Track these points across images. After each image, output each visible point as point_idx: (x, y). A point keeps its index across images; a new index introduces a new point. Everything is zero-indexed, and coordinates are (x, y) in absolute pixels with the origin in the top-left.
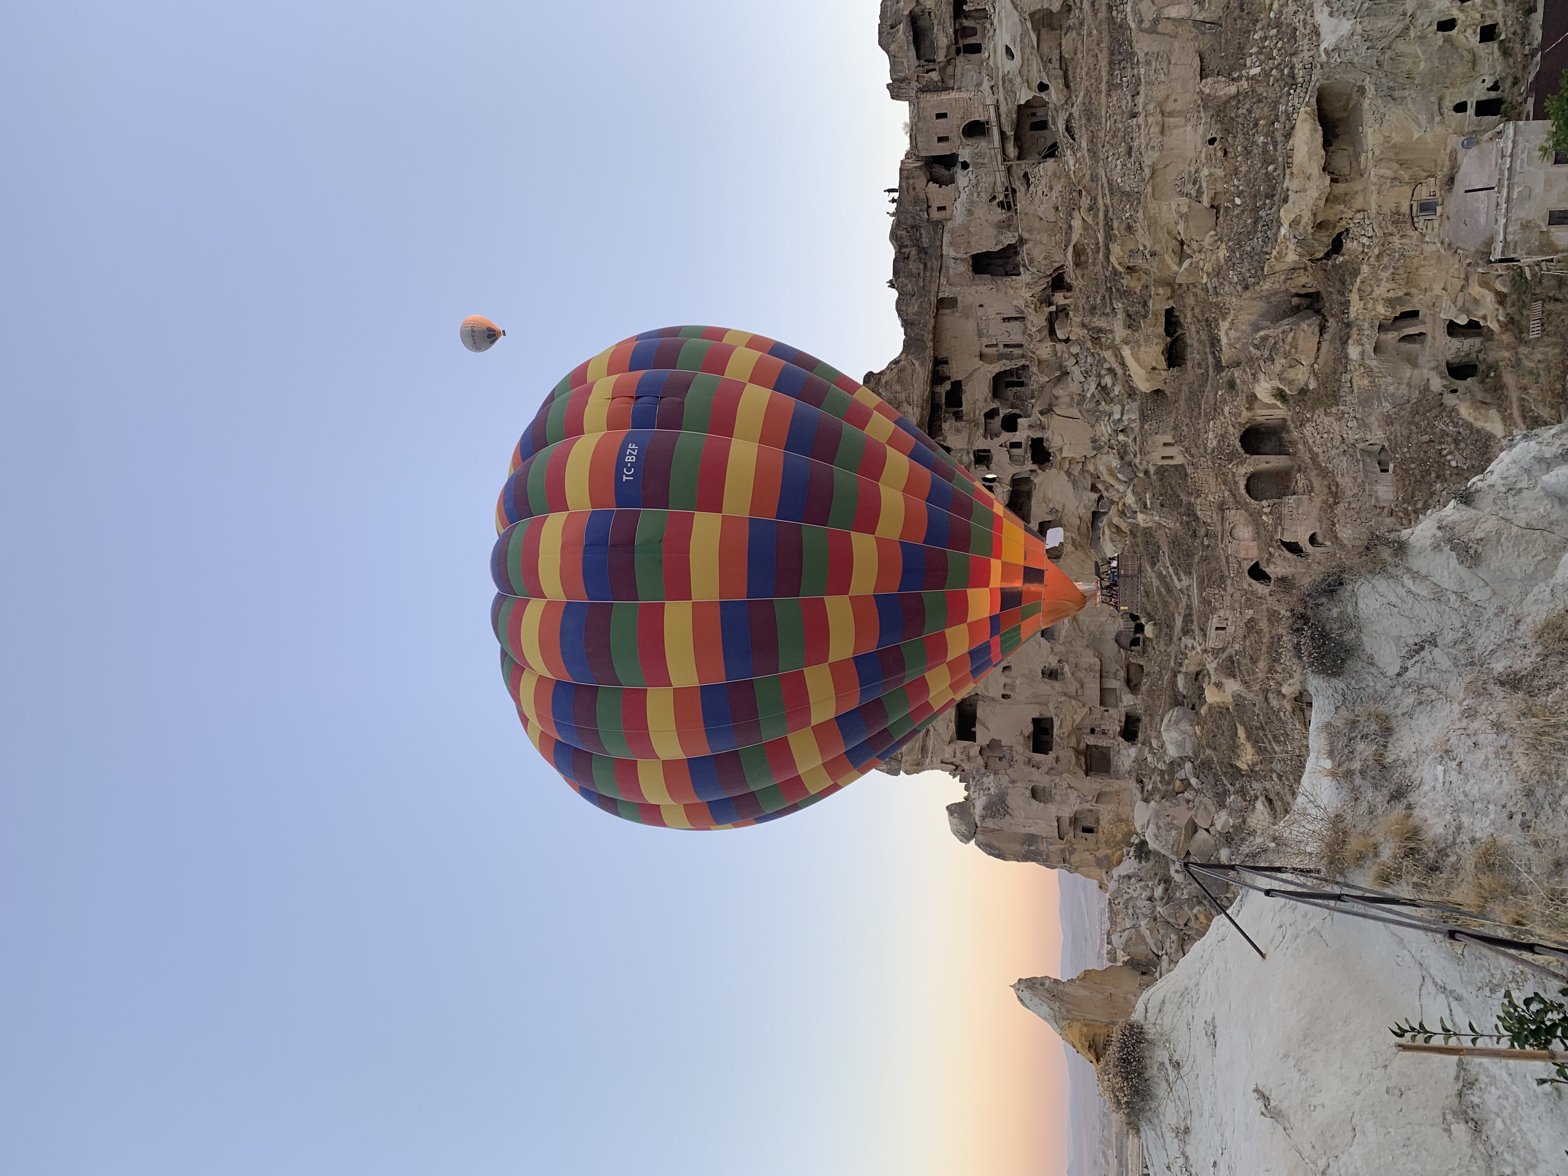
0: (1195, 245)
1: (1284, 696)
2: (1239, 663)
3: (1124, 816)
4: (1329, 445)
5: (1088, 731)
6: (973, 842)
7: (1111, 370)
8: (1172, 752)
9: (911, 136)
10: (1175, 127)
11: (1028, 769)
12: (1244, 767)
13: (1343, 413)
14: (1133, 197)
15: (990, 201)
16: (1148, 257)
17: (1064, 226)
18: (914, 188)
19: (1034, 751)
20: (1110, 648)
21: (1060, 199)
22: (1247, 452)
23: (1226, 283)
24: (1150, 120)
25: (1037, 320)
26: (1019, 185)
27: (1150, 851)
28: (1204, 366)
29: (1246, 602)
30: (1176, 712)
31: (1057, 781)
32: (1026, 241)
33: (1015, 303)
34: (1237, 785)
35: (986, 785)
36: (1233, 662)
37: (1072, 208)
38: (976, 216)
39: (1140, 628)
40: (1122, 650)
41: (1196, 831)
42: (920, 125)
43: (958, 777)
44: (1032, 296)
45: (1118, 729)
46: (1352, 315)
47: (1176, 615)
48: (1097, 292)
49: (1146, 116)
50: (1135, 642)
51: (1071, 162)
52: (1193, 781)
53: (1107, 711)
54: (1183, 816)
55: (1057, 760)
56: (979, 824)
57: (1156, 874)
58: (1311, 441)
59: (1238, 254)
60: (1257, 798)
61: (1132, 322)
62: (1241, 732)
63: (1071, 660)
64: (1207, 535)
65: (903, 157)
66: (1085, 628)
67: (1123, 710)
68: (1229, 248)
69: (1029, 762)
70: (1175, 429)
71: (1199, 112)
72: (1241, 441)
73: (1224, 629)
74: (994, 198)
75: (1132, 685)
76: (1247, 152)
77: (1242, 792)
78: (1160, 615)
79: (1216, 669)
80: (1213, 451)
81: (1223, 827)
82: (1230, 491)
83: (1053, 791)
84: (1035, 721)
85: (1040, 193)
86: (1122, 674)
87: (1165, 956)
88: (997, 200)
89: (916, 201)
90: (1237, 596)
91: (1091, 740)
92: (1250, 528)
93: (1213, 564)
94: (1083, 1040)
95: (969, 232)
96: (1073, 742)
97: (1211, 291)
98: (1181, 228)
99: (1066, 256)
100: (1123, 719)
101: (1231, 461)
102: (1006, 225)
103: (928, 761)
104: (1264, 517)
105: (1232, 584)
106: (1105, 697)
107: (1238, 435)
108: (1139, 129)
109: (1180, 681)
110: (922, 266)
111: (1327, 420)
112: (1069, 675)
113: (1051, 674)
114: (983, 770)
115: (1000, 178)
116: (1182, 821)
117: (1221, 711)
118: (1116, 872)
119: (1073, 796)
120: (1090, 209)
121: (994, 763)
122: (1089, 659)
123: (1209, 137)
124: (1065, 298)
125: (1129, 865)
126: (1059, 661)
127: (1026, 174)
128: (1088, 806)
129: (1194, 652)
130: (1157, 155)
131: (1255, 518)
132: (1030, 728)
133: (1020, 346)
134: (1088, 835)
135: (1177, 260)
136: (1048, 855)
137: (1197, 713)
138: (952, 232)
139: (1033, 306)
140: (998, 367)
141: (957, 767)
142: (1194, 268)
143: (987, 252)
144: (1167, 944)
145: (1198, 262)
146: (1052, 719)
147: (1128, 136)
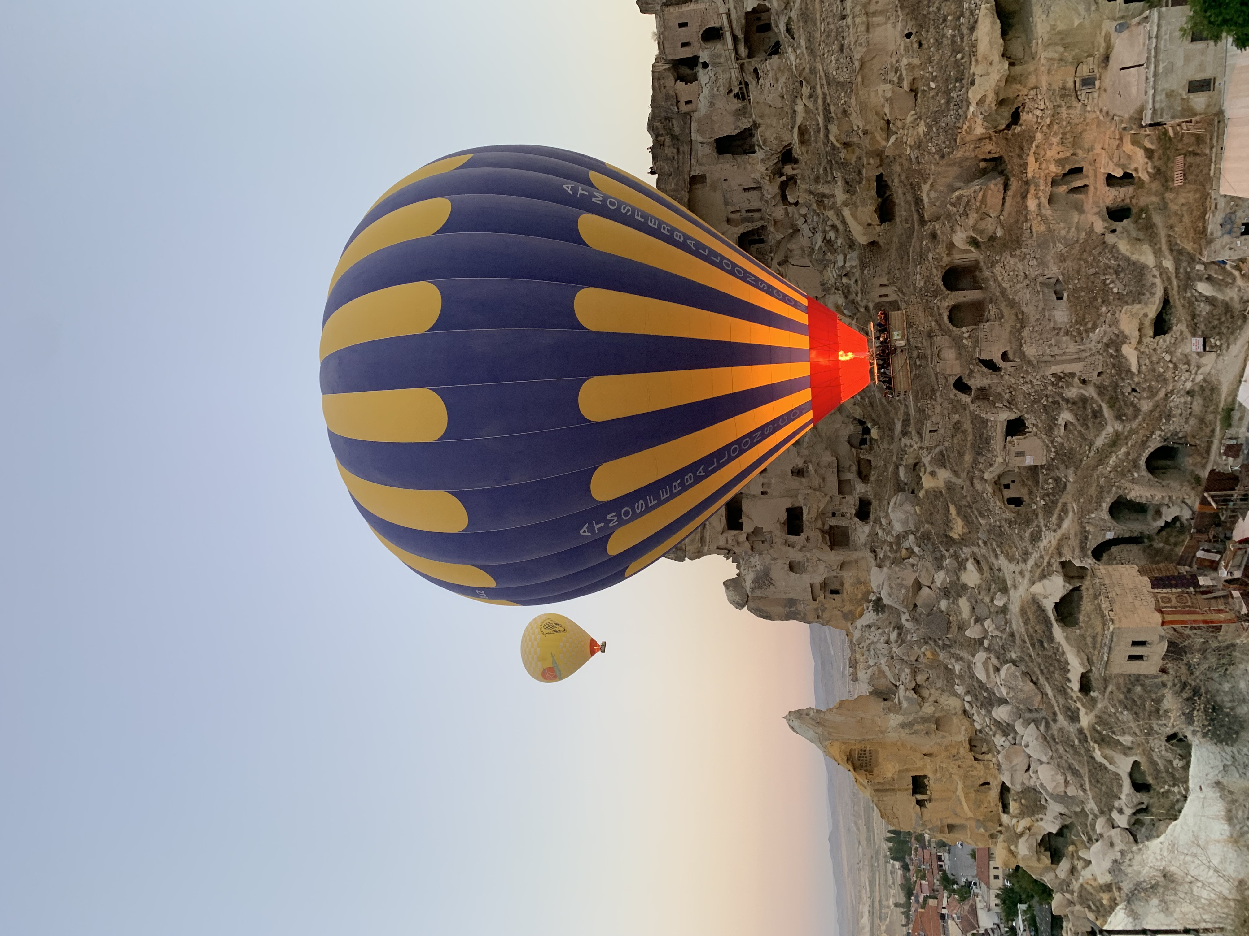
0: (899, 124)
1: (986, 481)
2: (948, 456)
3: (863, 580)
4: (1015, 281)
5: (830, 515)
6: (746, 608)
7: (833, 227)
8: (898, 528)
9: (659, 43)
10: (879, 25)
11: (785, 549)
12: (956, 536)
13: (1025, 254)
14: (847, 87)
15: (728, 93)
16: (861, 135)
17: (790, 111)
18: (665, 87)
19: (789, 534)
20: (844, 448)
21: (784, 89)
22: (948, 289)
23: (926, 153)
24: (858, 20)
25: (771, 189)
26: (750, 79)
27: (885, 605)
28: (910, 221)
29: (952, 408)
30: (900, 497)
31: (808, 556)
32: (759, 125)
33: (753, 176)
34: (951, 551)
35: (753, 564)
36: (943, 456)
37: (796, 95)
38: (717, 106)
39: (867, 431)
40: (853, 449)
41: (920, 588)
42: (666, 33)
43: (731, 559)
44: (767, 169)
45: (854, 512)
46: (1030, 175)
47: (896, 420)
48: (820, 164)
49: (853, 18)
50: (863, 442)
51: (793, 58)
52: (916, 549)
53: (844, 498)
54: (909, 578)
55: (808, 539)
56: (749, 594)
57: (890, 623)
58: (1000, 278)
59: (934, 129)
60: (967, 560)
61: (849, 187)
62: (953, 510)
63: (814, 460)
64: (918, 357)
65: (654, 61)
66: (823, 435)
67: (857, 496)
68: (927, 125)
69: (786, 543)
70: (889, 273)
71: (897, 11)
72: (943, 280)
73: (936, 431)
74: (731, 91)
75: (863, 477)
76: (939, 44)
77: (956, 556)
78: (883, 420)
79: (930, 462)
80: (921, 290)
81: (941, 584)
82: (936, 321)
83: (806, 564)
84: (788, 510)
85: (768, 85)
86: (854, 468)
87: (901, 686)
88: (733, 93)
89: (667, 97)
90: (945, 404)
91: (833, 522)
92: (953, 350)
93: (925, 380)
94: (842, 755)
95: (712, 120)
96: (819, 524)
97: (914, 160)
98: (887, 110)
99: (792, 136)
100: (857, 503)
101: (936, 297)
102: (742, 113)
103: (706, 549)
104: (964, 341)
105: (941, 395)
106: (843, 487)
107: (940, 276)
108: (848, 27)
109: (902, 471)
110: (675, 151)
111: (1012, 261)
112: (813, 472)
113: (799, 473)
114: (750, 552)
115: (735, 74)
116: (910, 582)
117: (936, 494)
118: (860, 623)
119: (822, 567)
120: (811, 96)
121: (759, 546)
122: (828, 458)
123: (906, 32)
124: (793, 169)
125: (870, 617)
126: (805, 462)
127: (755, 70)
128: (834, 574)
129: (912, 449)
130: (864, 50)
131: (957, 342)
132: (784, 516)
133: (759, 210)
134: (835, 596)
135: (884, 135)
136: (805, 614)
137: (916, 496)
138: (699, 121)
139: (768, 178)
140: (741, 229)
141: (729, 551)
142: (899, 143)
143: (728, 136)
144: (903, 677)
145: (902, 138)
146: (801, 508)
147: (839, 34)
